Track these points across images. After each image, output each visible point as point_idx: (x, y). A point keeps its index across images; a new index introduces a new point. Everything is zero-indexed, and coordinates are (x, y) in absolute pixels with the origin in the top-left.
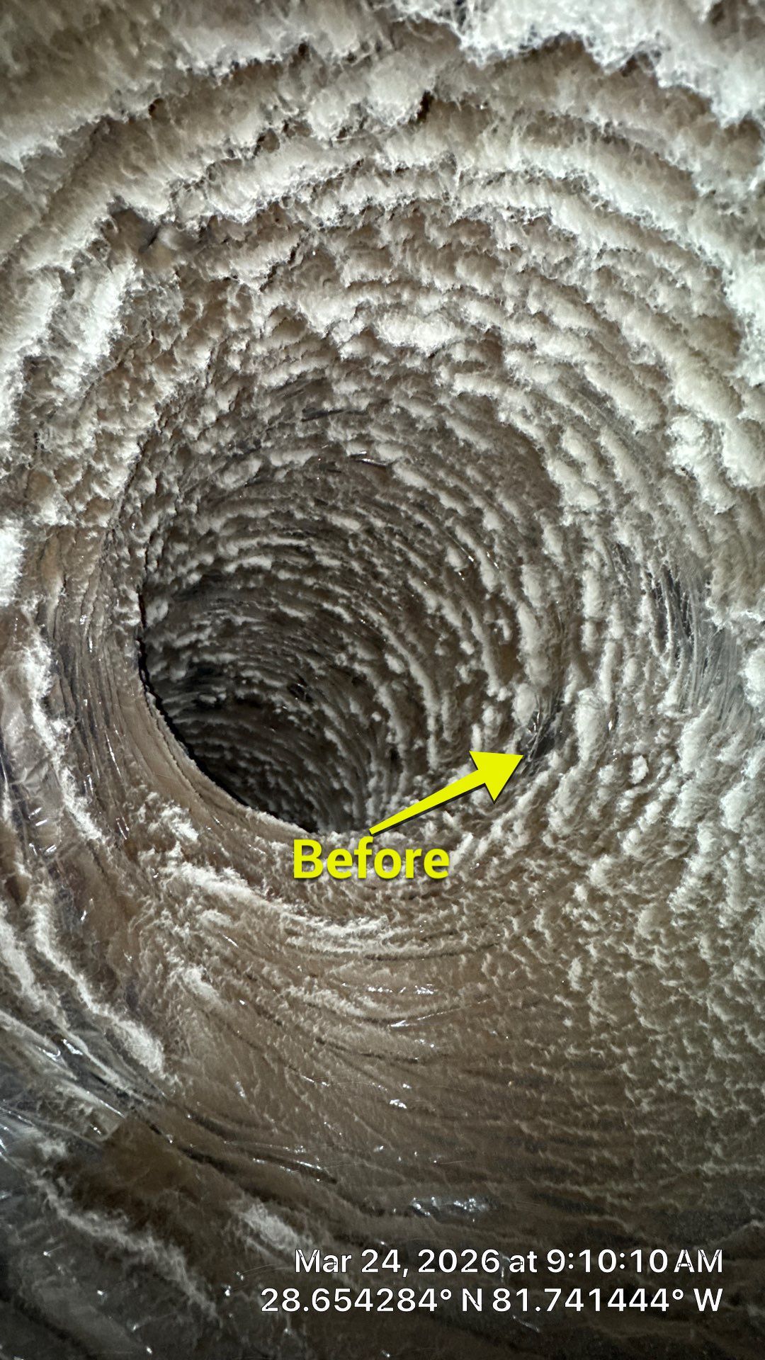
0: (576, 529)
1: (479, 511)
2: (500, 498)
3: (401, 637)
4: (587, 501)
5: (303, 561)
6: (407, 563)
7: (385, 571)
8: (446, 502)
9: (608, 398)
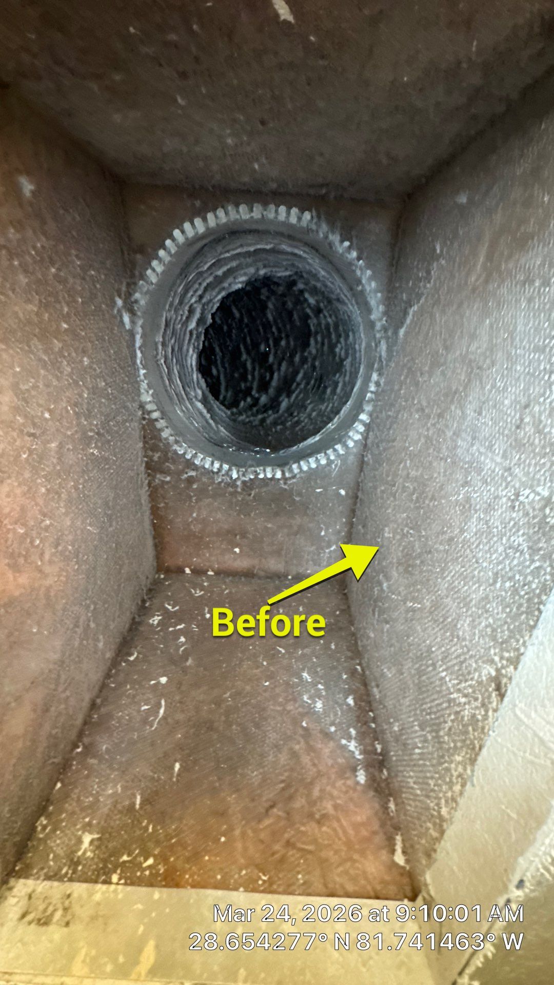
0: (306, 358)
2: (291, 338)
7: (234, 337)
9: (331, 333)
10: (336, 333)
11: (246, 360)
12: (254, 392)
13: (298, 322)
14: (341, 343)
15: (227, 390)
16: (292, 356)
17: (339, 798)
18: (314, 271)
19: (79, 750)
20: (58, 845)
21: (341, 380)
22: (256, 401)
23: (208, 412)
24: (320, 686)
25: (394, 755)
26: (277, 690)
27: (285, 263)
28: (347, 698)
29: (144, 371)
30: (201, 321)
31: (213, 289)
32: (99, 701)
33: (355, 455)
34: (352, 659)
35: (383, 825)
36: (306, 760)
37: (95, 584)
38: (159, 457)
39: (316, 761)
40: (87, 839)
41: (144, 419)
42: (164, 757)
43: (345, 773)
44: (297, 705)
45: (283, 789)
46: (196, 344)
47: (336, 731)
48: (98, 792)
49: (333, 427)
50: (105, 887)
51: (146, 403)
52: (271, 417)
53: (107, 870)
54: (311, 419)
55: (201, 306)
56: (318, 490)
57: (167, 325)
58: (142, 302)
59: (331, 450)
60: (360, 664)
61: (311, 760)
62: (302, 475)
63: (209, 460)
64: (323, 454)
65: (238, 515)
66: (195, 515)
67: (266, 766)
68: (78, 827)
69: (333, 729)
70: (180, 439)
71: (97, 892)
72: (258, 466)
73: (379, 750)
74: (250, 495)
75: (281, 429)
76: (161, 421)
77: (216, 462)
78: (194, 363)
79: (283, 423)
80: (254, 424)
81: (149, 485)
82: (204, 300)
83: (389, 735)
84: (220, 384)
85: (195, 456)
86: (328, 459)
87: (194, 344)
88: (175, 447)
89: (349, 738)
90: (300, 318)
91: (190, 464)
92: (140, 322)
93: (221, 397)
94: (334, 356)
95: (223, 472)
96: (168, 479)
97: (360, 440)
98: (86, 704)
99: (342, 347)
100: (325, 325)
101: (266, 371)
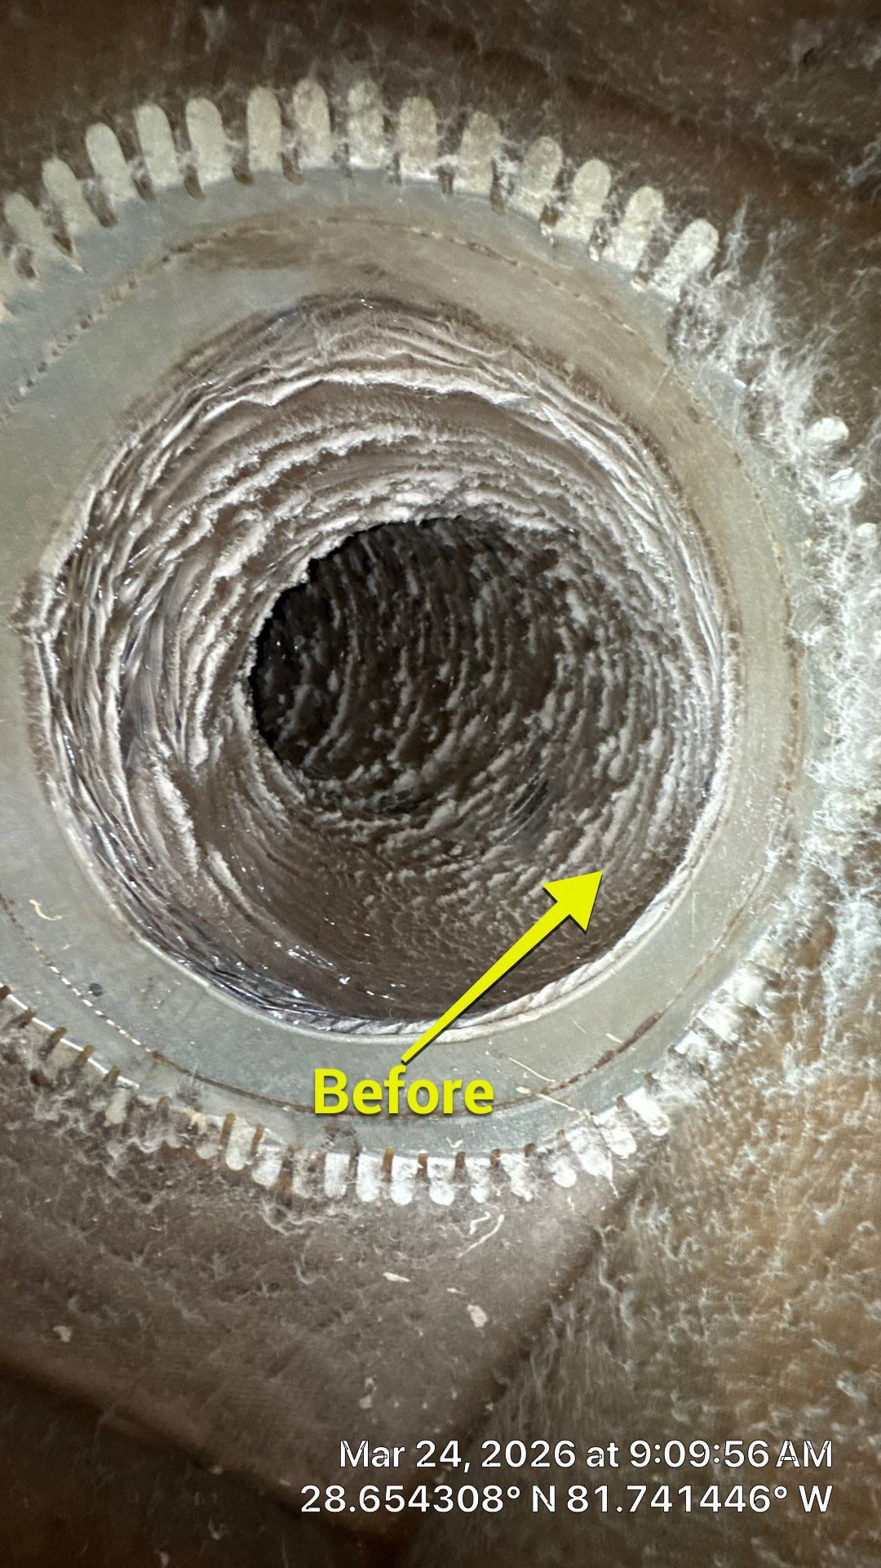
0: (526, 730)
1: (488, 668)
2: (508, 675)
3: (356, 673)
4: (547, 723)
5: (358, 567)
6: (415, 641)
7: (395, 629)
8: (479, 643)
9: (601, 704)
10: (613, 707)
12: (391, 757)
13: (532, 650)
15: (343, 728)
22: (385, 782)
31: (317, 492)
46: (237, 621)
52: (402, 834)
56: (391, 1277)
62: (349, 1213)
79: (419, 864)
80: (353, 840)
86: (463, 1191)
97: (604, 1179)
99: (617, 750)
100: (592, 679)
101: (434, 722)
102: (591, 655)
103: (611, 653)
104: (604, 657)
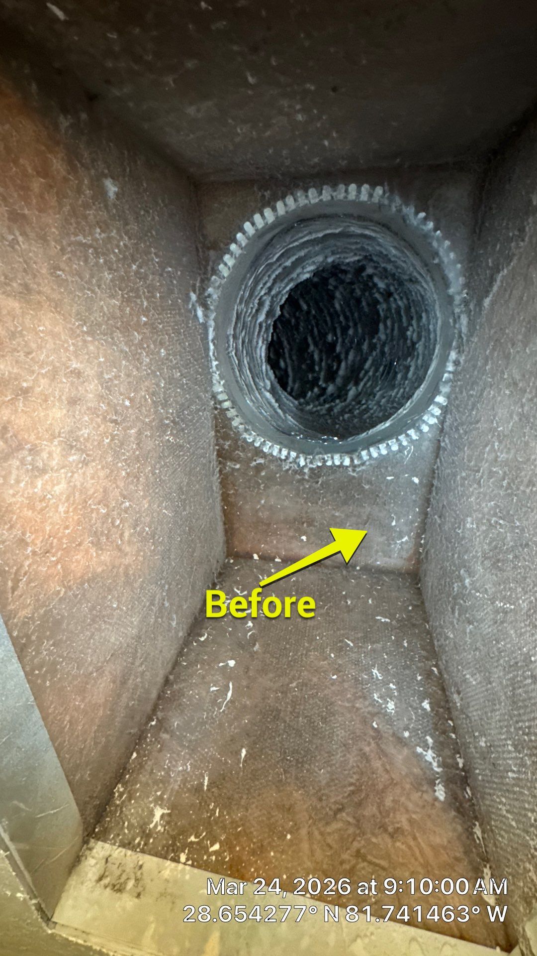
3: (290, 356)
9: (402, 316)
10: (407, 316)
11: (313, 352)
12: (320, 383)
13: (366, 309)
14: (412, 325)
15: (294, 382)
16: (360, 344)
17: (415, 813)
18: (385, 253)
19: (153, 723)
20: (132, 813)
21: (413, 364)
22: (323, 390)
23: (277, 401)
24: (391, 685)
25: (480, 772)
26: (346, 685)
27: (353, 247)
28: (423, 702)
29: (217, 363)
30: (269, 314)
31: (282, 281)
32: (171, 677)
33: (430, 440)
34: (427, 659)
35: (467, 852)
36: (377, 764)
37: (170, 564)
38: (230, 446)
39: (388, 767)
40: (159, 812)
41: (216, 409)
42: (231, 740)
43: (421, 784)
44: (367, 703)
45: (353, 792)
46: (265, 336)
47: (410, 737)
48: (169, 767)
49: (405, 412)
50: (173, 865)
51: (218, 393)
52: (339, 405)
53: (175, 848)
54: (380, 406)
55: (270, 298)
56: (389, 478)
57: (238, 318)
58: (215, 296)
59: (404, 435)
60: (436, 666)
61: (383, 765)
62: (372, 462)
63: (277, 448)
64: (394, 440)
65: (306, 502)
66: (263, 502)
67: (334, 765)
68: (151, 799)
69: (407, 734)
70: (250, 427)
71: (166, 868)
72: (326, 453)
73: (461, 765)
74: (317, 482)
75: (348, 418)
76: (232, 410)
77: (283, 449)
78: (263, 355)
79: (350, 411)
80: (321, 413)
81: (220, 471)
82: (273, 292)
83: (473, 750)
84: (287, 376)
85: (263, 444)
86: (400, 445)
87: (263, 336)
88: (246, 435)
89: (426, 747)
90: (368, 305)
91: (258, 452)
92: (213, 316)
93: (289, 389)
94: (406, 339)
95: (291, 460)
96: (238, 466)
97: (436, 424)
98: (160, 679)
99: (414, 330)
100: (396, 309)
101: (333, 361)
102: (392, 299)
103: (399, 294)
104: (397, 297)
